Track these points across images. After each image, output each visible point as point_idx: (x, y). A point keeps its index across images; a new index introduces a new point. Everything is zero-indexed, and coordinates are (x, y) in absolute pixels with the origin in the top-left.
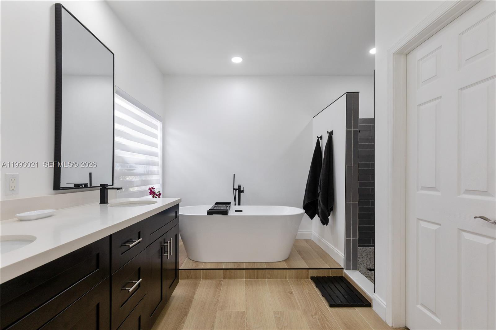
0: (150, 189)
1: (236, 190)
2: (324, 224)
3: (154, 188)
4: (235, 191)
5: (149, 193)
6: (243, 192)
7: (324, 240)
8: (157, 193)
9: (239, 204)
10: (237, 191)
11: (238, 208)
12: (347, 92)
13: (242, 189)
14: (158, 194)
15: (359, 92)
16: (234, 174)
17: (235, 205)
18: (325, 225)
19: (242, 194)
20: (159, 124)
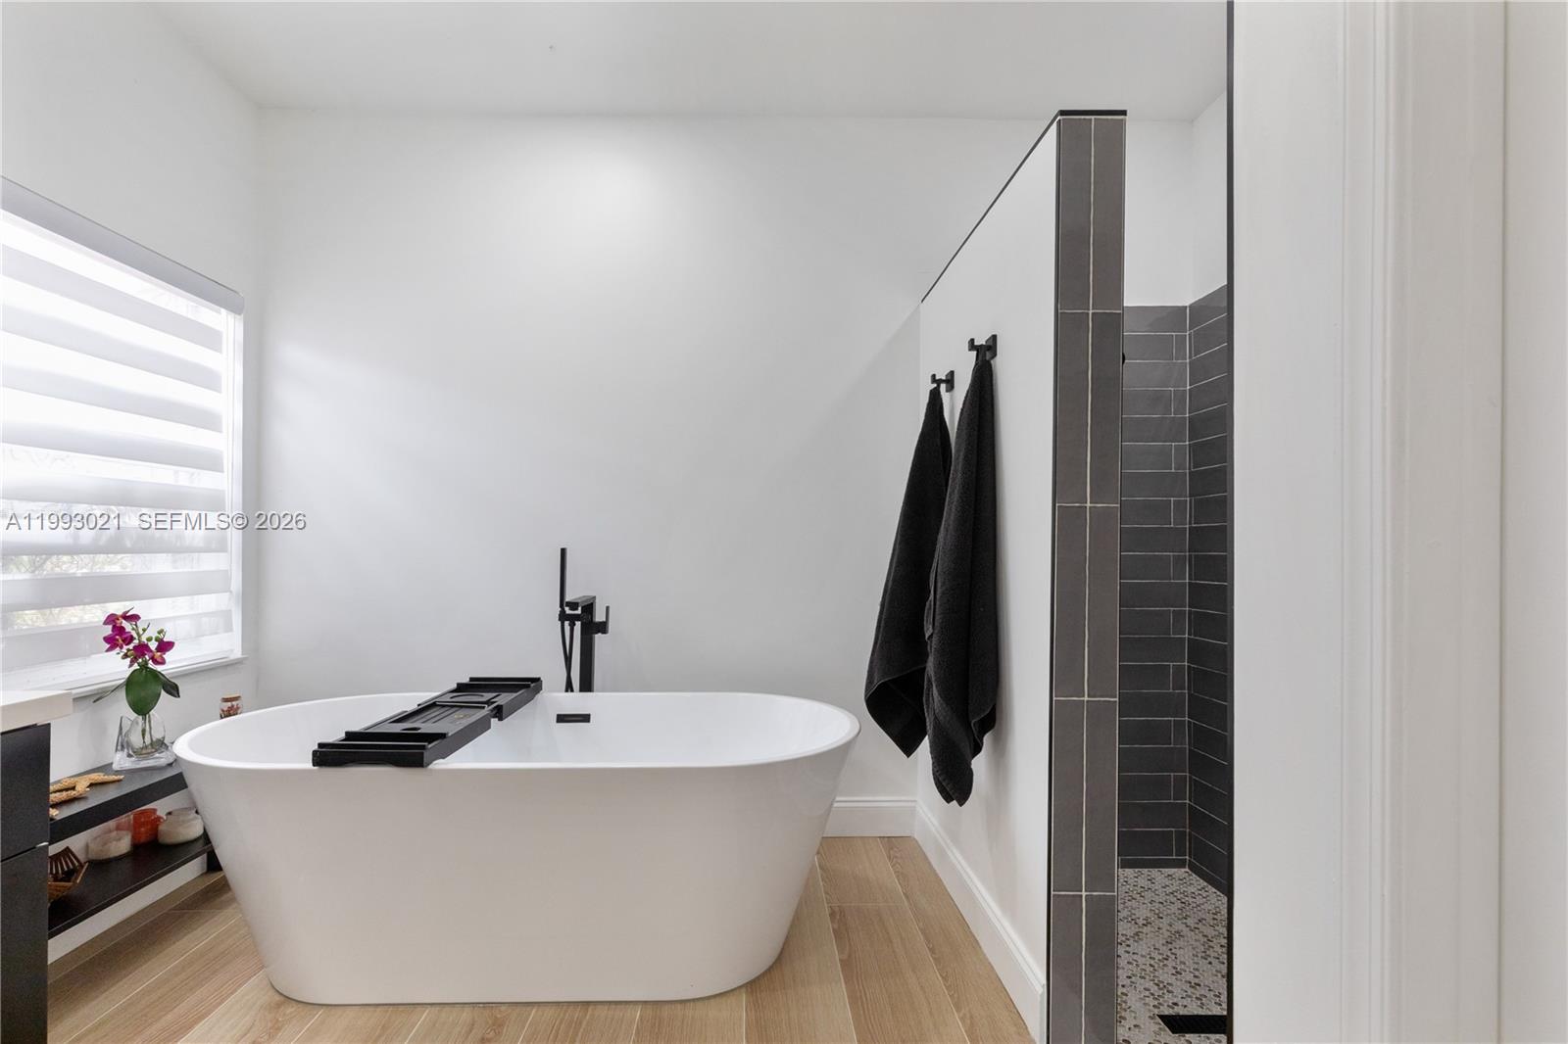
0: (111, 619)
1: (573, 619)
2: (948, 798)
3: (135, 618)
4: (567, 623)
5: (107, 639)
6: (602, 628)
7: (956, 857)
8: (149, 639)
9: (587, 685)
10: (578, 624)
11: (576, 702)
12: (1063, 113)
13: (599, 617)
14: (153, 645)
15: (1124, 113)
16: (563, 551)
17: (569, 687)
18: (955, 802)
19: (598, 637)
20: (227, 325)
